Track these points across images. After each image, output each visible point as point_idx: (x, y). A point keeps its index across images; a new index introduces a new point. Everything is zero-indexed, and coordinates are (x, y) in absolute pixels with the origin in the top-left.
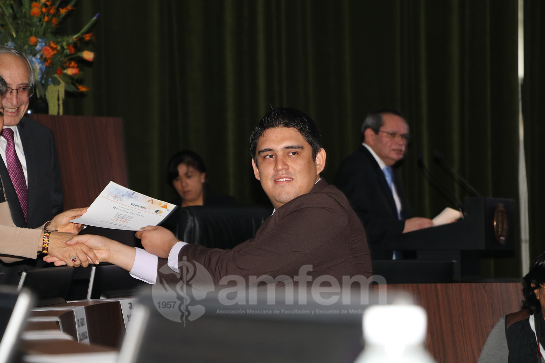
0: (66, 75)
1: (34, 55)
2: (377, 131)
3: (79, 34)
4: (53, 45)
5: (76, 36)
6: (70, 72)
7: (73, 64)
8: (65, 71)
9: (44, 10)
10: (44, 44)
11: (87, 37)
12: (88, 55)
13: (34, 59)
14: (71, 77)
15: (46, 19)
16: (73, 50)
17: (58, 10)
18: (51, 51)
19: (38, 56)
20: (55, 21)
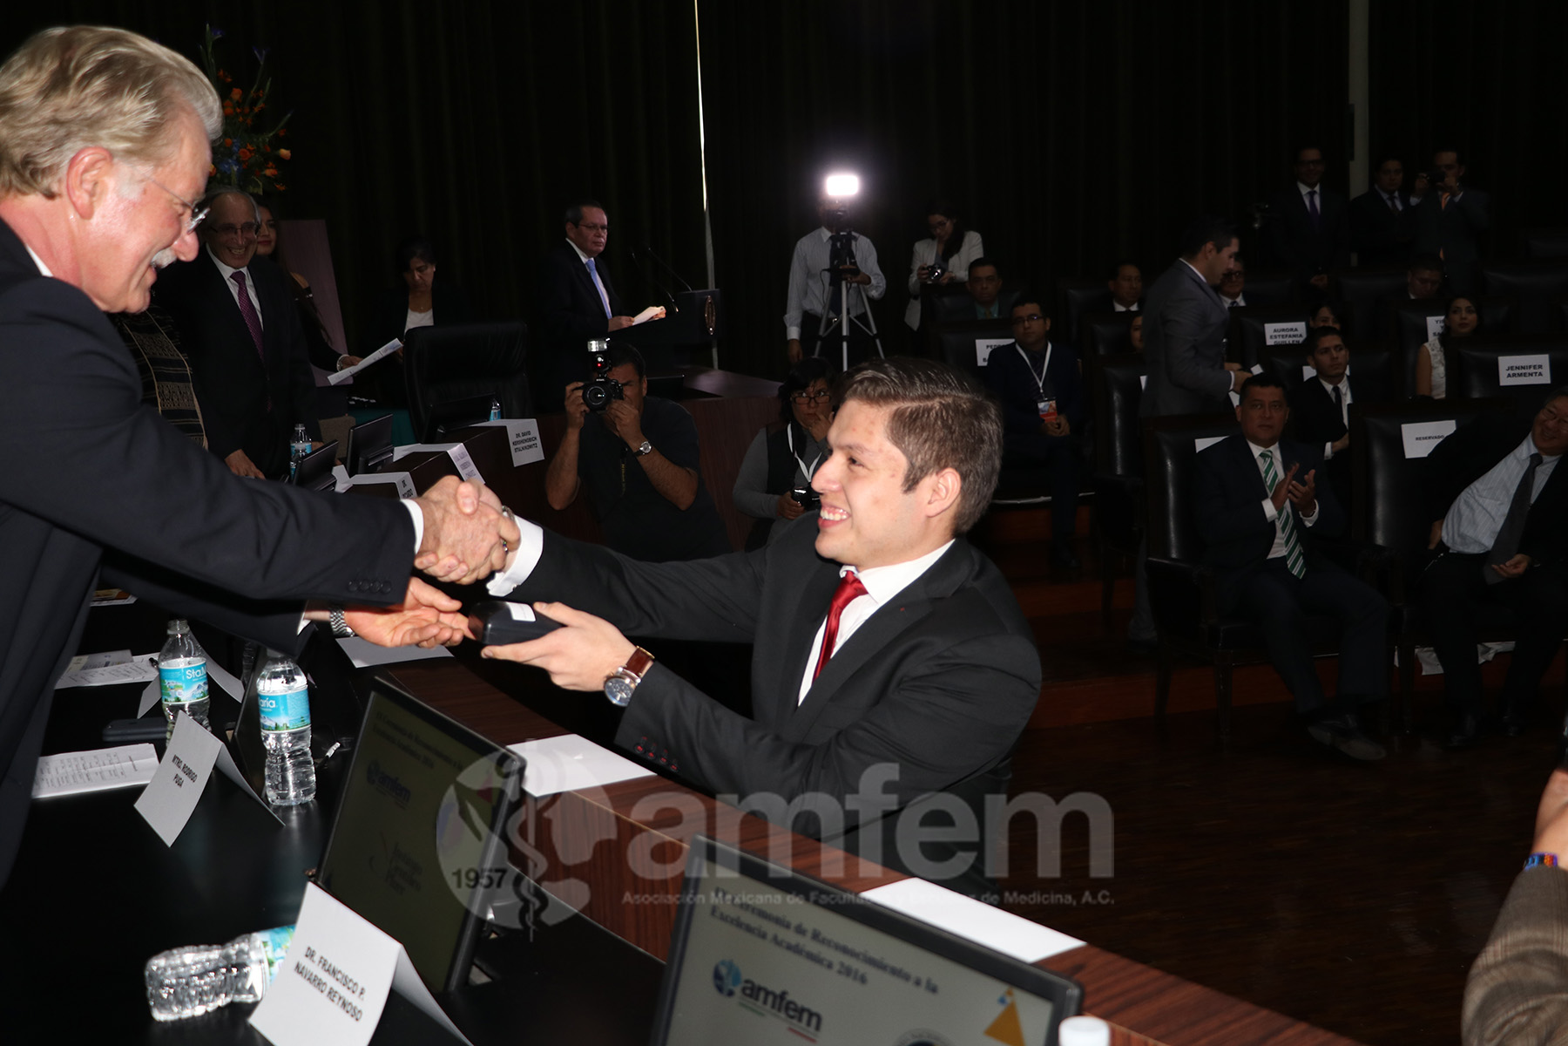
0: (265, 175)
1: (231, 157)
2: (576, 224)
3: (274, 133)
4: (249, 147)
5: (271, 134)
6: (268, 172)
7: (271, 164)
8: (263, 173)
9: (238, 110)
10: (239, 144)
11: (282, 134)
12: (285, 152)
13: (230, 161)
14: (269, 177)
15: (241, 119)
16: (268, 148)
17: (252, 109)
18: (248, 153)
19: (235, 157)
20: (249, 121)
